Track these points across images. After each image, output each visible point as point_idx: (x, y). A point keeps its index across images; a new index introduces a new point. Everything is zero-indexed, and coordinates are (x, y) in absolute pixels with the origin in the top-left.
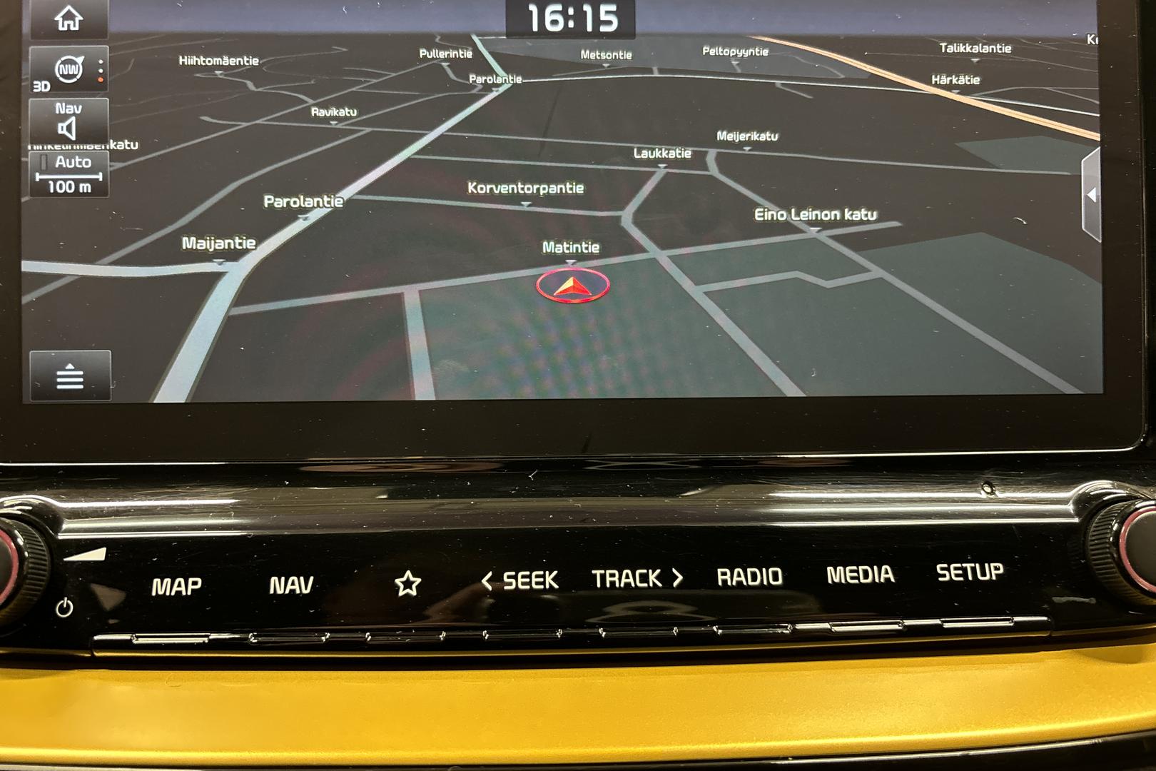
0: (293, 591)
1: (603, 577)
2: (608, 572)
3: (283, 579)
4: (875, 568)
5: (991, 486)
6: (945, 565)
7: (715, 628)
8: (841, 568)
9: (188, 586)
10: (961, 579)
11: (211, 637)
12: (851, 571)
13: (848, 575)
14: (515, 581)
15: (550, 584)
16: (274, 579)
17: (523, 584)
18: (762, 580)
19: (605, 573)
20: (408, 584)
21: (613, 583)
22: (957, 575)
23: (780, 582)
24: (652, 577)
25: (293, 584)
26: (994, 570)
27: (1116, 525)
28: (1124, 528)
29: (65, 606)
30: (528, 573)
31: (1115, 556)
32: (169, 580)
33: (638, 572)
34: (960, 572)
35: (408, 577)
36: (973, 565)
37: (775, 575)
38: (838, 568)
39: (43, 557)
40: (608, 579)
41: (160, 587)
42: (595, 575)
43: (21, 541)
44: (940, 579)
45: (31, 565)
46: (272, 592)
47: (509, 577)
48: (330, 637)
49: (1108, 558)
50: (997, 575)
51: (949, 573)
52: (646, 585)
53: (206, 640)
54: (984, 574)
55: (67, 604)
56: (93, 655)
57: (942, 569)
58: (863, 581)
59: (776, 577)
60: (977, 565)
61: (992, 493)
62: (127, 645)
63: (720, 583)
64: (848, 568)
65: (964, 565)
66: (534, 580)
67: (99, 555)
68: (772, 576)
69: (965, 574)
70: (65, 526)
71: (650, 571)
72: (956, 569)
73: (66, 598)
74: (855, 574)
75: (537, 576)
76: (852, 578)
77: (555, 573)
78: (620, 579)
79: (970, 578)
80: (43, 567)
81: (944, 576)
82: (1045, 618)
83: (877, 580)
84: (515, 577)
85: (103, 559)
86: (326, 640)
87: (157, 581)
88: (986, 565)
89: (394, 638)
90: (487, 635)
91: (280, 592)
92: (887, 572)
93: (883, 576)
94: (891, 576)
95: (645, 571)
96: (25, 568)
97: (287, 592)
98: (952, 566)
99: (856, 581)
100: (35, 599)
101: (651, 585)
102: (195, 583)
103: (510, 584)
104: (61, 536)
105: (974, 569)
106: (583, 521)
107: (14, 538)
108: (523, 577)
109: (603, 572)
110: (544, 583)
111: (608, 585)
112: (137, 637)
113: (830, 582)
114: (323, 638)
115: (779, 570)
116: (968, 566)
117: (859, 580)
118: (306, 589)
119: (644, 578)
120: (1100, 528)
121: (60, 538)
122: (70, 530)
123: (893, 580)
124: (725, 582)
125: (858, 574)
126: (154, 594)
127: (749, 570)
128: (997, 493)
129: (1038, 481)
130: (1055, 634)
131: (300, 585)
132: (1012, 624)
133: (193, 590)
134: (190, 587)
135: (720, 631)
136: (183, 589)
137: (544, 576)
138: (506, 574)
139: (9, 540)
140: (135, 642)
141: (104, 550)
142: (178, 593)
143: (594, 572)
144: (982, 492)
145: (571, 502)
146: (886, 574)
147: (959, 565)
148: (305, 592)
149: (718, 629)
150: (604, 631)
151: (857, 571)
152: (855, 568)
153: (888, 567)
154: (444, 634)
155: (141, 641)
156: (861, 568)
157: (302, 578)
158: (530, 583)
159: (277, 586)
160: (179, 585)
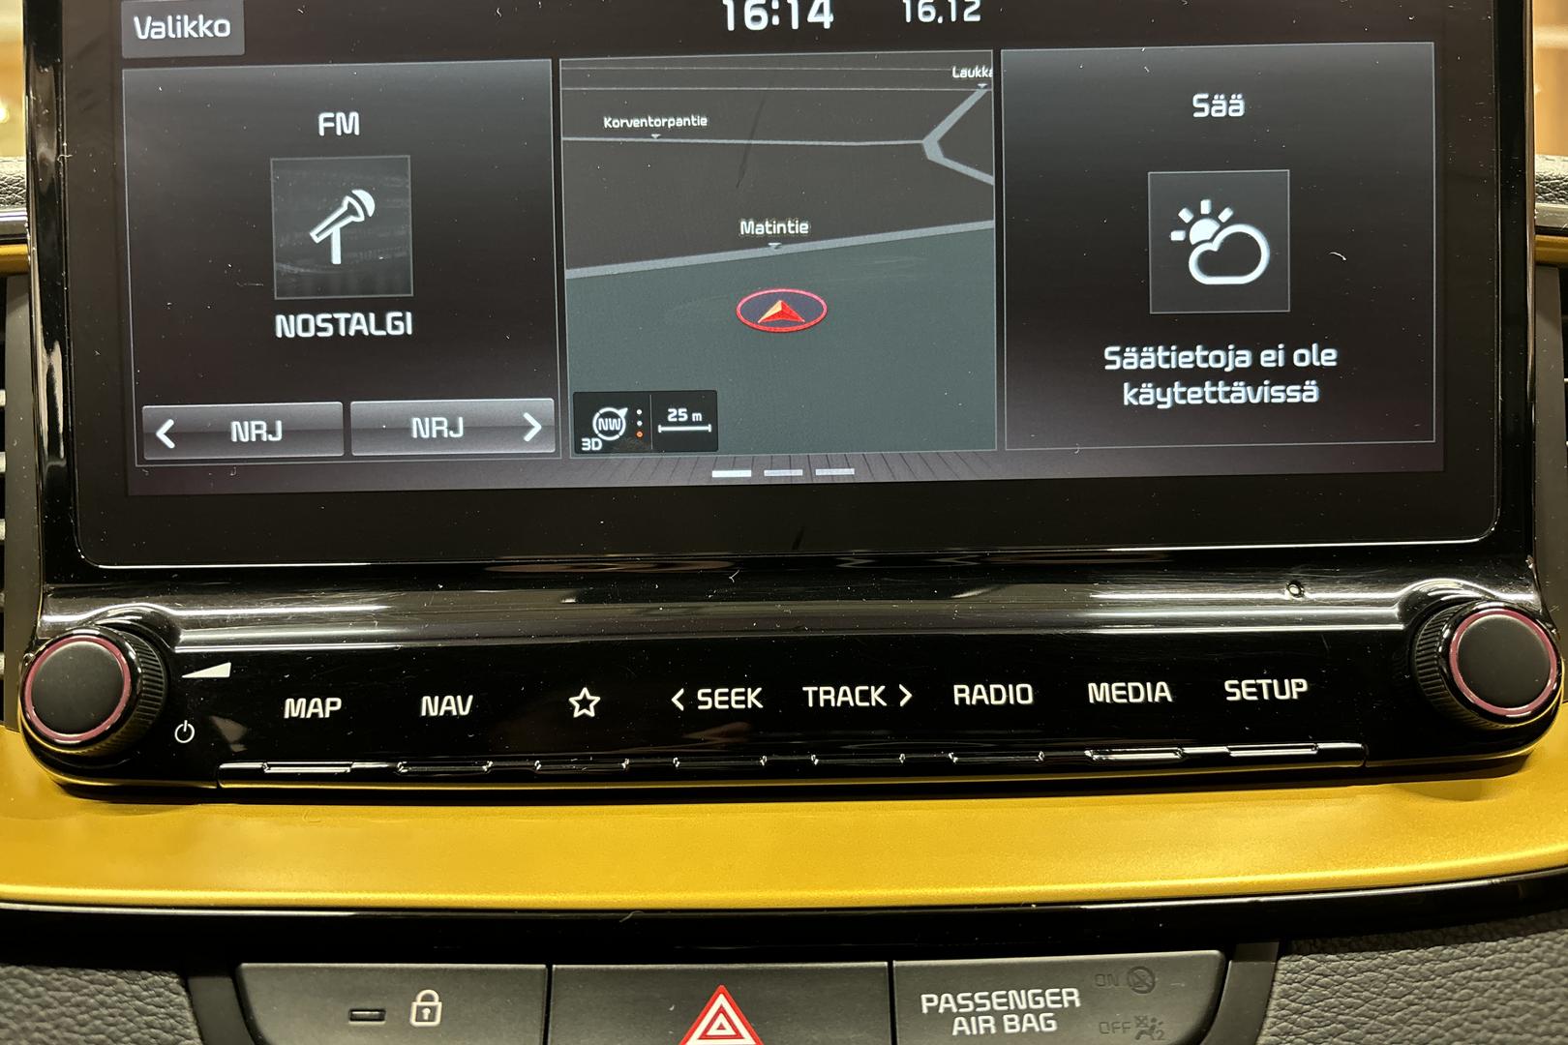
0: (448, 713)
1: (816, 694)
2: (822, 689)
3: (437, 698)
4: (1149, 685)
5: (1299, 585)
6: (1236, 682)
7: (950, 755)
8: (1106, 685)
9: (325, 708)
10: (1255, 698)
11: (354, 767)
12: (1118, 689)
13: (1115, 693)
14: (711, 699)
15: (752, 703)
16: (426, 699)
17: (721, 703)
18: (1008, 699)
19: (819, 691)
20: (584, 703)
21: (828, 702)
22: (1250, 694)
23: (1030, 701)
24: (875, 695)
25: (448, 704)
26: (1296, 688)
27: (1448, 631)
28: (1456, 635)
29: (185, 730)
30: (726, 690)
31: (1445, 670)
32: (304, 700)
33: (858, 689)
34: (1254, 690)
35: (585, 695)
36: (1269, 681)
37: (1024, 693)
38: (1102, 685)
39: (159, 674)
40: (822, 697)
41: (295, 708)
42: (807, 692)
43: (132, 655)
44: (1229, 698)
45: (144, 682)
46: (424, 713)
47: (704, 695)
48: (492, 767)
49: (1435, 672)
50: (1299, 693)
51: (1240, 691)
52: (867, 704)
53: (348, 769)
54: (1282, 692)
55: (188, 727)
56: (219, 787)
57: (1232, 686)
58: (1132, 700)
59: (1025, 696)
60: (1275, 682)
61: (1300, 594)
62: (258, 775)
63: (957, 702)
64: (1114, 685)
65: (1259, 681)
66: (734, 698)
67: (223, 671)
68: (1019, 694)
69: (1260, 693)
70: (183, 637)
71: (873, 688)
72: (1249, 686)
73: (186, 722)
74: (1124, 692)
75: (737, 694)
76: (1119, 697)
77: (759, 690)
78: (836, 697)
79: (1266, 697)
80: (159, 685)
81: (1234, 694)
82: (1359, 745)
83: (1150, 700)
84: (712, 695)
85: (228, 675)
86: (489, 769)
87: (290, 701)
88: (1286, 681)
89: (568, 766)
90: (678, 763)
91: (433, 713)
92: (1162, 690)
93: (1158, 694)
94: (1167, 694)
95: (866, 688)
96: (138, 686)
97: (442, 713)
98: (1244, 683)
99: (1125, 701)
100: (151, 722)
101: (874, 704)
102: (333, 704)
103: (706, 703)
104: (178, 650)
105: (1270, 687)
106: (797, 629)
107: (125, 652)
108: (721, 694)
109: (816, 689)
110: (745, 702)
111: (822, 704)
112: (270, 766)
113: (1091, 701)
114: (485, 768)
115: (1029, 688)
116: (1264, 682)
117: (1128, 699)
118: (464, 710)
119: (865, 696)
120: (1429, 636)
121: (177, 651)
122: (189, 641)
123: (1170, 699)
124: (962, 700)
125: (1127, 692)
126: (287, 716)
127: (992, 687)
128: (1306, 594)
129: (1357, 580)
130: (1370, 765)
131: (458, 706)
132: (1315, 752)
133: (331, 712)
134: (329, 708)
135: (956, 759)
136: (320, 710)
137: (745, 694)
138: (700, 692)
139: (119, 653)
140: (267, 771)
141: (229, 665)
142: (315, 715)
143: (805, 689)
144: (1287, 592)
145: (778, 607)
146: (1162, 691)
147: (1252, 682)
148: (462, 713)
149: (953, 756)
150: (817, 758)
151: (1126, 689)
152: (1123, 684)
153: (1164, 684)
154: (627, 761)
155: (274, 770)
156: (1130, 685)
157: (459, 698)
158: (728, 702)
159: (430, 706)
160: (316, 707)
